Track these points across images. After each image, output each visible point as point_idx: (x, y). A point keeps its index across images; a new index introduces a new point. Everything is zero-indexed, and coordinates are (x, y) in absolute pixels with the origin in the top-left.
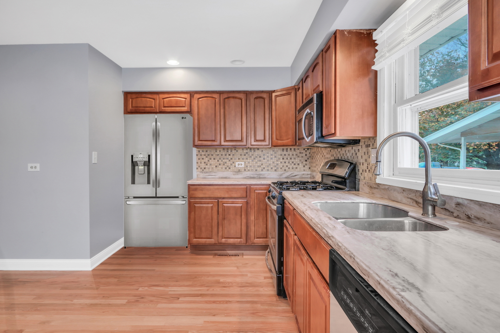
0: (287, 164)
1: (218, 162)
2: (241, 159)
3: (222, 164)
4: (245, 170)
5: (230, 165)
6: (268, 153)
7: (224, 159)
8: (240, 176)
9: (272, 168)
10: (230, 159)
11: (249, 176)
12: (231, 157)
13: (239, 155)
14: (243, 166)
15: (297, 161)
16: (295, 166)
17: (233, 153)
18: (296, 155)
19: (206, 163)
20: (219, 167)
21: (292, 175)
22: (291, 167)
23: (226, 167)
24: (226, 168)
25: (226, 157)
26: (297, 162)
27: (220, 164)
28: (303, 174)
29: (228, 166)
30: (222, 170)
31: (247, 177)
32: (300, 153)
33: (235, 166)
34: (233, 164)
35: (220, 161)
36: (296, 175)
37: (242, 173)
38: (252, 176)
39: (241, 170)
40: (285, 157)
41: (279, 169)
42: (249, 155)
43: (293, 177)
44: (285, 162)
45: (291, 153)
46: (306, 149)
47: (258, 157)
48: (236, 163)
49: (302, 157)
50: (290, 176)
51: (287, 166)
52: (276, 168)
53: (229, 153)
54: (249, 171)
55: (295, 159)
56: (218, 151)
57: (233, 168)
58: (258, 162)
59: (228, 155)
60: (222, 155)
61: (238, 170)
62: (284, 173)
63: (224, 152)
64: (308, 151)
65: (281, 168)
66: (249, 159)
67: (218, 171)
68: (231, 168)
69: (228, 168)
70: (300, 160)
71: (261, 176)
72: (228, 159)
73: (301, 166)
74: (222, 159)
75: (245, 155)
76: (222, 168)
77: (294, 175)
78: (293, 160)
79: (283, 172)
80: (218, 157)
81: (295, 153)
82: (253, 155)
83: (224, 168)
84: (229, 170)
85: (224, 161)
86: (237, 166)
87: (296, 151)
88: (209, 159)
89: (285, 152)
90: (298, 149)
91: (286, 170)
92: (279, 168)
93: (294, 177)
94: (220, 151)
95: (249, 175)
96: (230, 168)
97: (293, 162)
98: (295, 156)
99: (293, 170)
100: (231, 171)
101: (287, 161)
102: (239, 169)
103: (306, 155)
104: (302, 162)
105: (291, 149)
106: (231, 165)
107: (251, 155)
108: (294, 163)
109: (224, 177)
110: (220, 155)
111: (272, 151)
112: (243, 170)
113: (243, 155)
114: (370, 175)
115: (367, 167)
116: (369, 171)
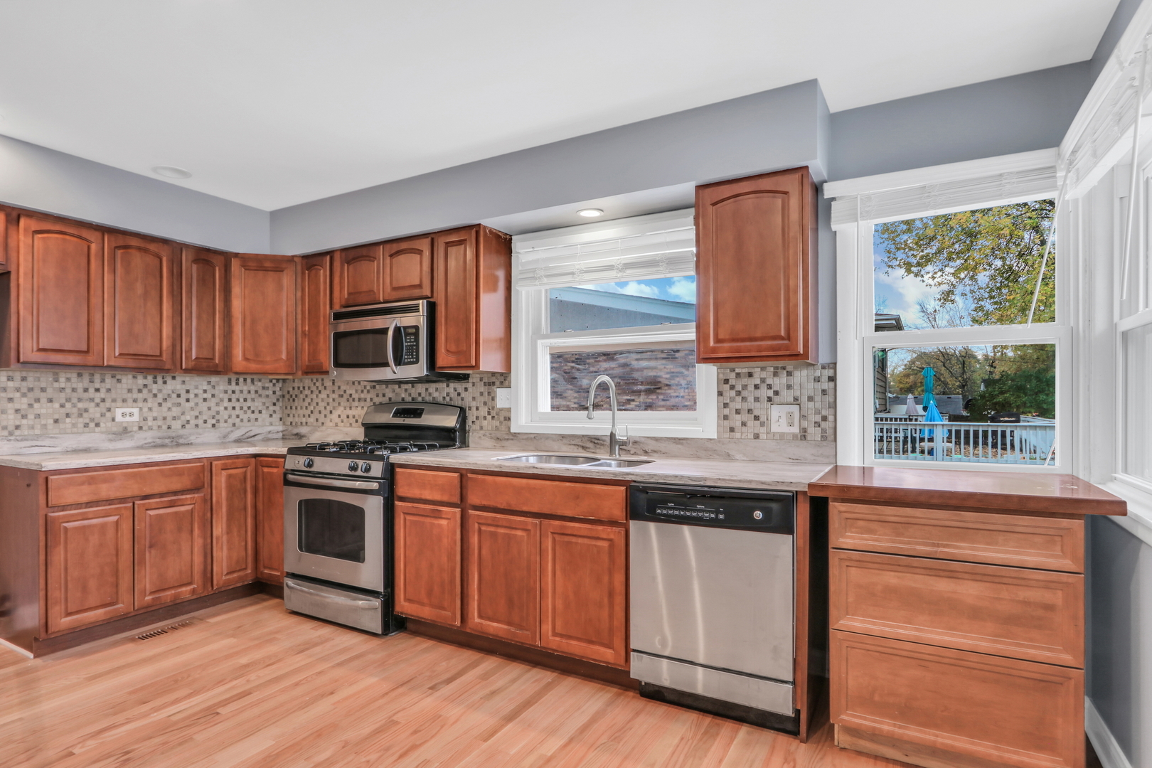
0: (238, 411)
1: (63, 411)
2: (130, 401)
3: (76, 415)
4: (140, 428)
5: (98, 415)
6: (197, 387)
7: (80, 400)
8: (127, 443)
9: (205, 422)
10: (97, 400)
11: (150, 443)
12: (102, 394)
13: (126, 391)
14: (136, 418)
15: (258, 404)
16: (253, 416)
17: (108, 386)
18: (256, 392)
19: (23, 412)
20: (65, 422)
21: (247, 435)
22: (245, 417)
23: (87, 421)
24: (86, 425)
25: (86, 395)
26: (257, 407)
27: (68, 415)
28: (269, 432)
29: (92, 420)
30: (75, 430)
31: (146, 444)
32: (264, 388)
33: (113, 420)
34: (108, 414)
35: (68, 405)
36: (256, 435)
37: (132, 436)
38: (159, 441)
39: (129, 429)
40: (234, 397)
41: (222, 424)
42: (150, 391)
43: (249, 440)
44: (234, 408)
45: (245, 389)
46: (274, 381)
47: (174, 396)
48: (115, 412)
49: (267, 396)
50: (245, 437)
51: (238, 416)
52: (214, 421)
53: (97, 386)
54: (150, 428)
55: (253, 400)
56: (62, 379)
57: (109, 424)
58: (174, 409)
59: (92, 390)
60: (74, 390)
61: (121, 430)
62: (232, 431)
63: (82, 382)
64: (277, 384)
65: (226, 422)
66: (150, 400)
67: (60, 434)
68: (102, 425)
69: (92, 425)
70: (264, 404)
71: (181, 441)
72: (92, 400)
73: (265, 414)
74: (75, 400)
75: (140, 391)
76: (74, 425)
77: (252, 434)
78: (249, 403)
79: (229, 429)
80: (63, 395)
81: (253, 388)
82: (160, 391)
83: (81, 426)
84: (97, 429)
85: (80, 405)
86: (119, 418)
87: (256, 383)
88: (32, 402)
89: (233, 387)
90: (260, 380)
91: (237, 425)
92: (222, 421)
93: (253, 439)
94: (68, 380)
95: (150, 441)
96: (97, 425)
97: (249, 408)
98: (253, 395)
99: (249, 424)
100: (102, 433)
101: (238, 405)
102: (125, 425)
103: (274, 392)
104: (268, 407)
105: (245, 380)
106: (103, 415)
107: (155, 391)
108: (252, 409)
109: (80, 448)
110: (68, 391)
111: (205, 383)
112: (136, 428)
113: (135, 391)
114: (496, 423)
115: (489, 414)
116: (493, 417)
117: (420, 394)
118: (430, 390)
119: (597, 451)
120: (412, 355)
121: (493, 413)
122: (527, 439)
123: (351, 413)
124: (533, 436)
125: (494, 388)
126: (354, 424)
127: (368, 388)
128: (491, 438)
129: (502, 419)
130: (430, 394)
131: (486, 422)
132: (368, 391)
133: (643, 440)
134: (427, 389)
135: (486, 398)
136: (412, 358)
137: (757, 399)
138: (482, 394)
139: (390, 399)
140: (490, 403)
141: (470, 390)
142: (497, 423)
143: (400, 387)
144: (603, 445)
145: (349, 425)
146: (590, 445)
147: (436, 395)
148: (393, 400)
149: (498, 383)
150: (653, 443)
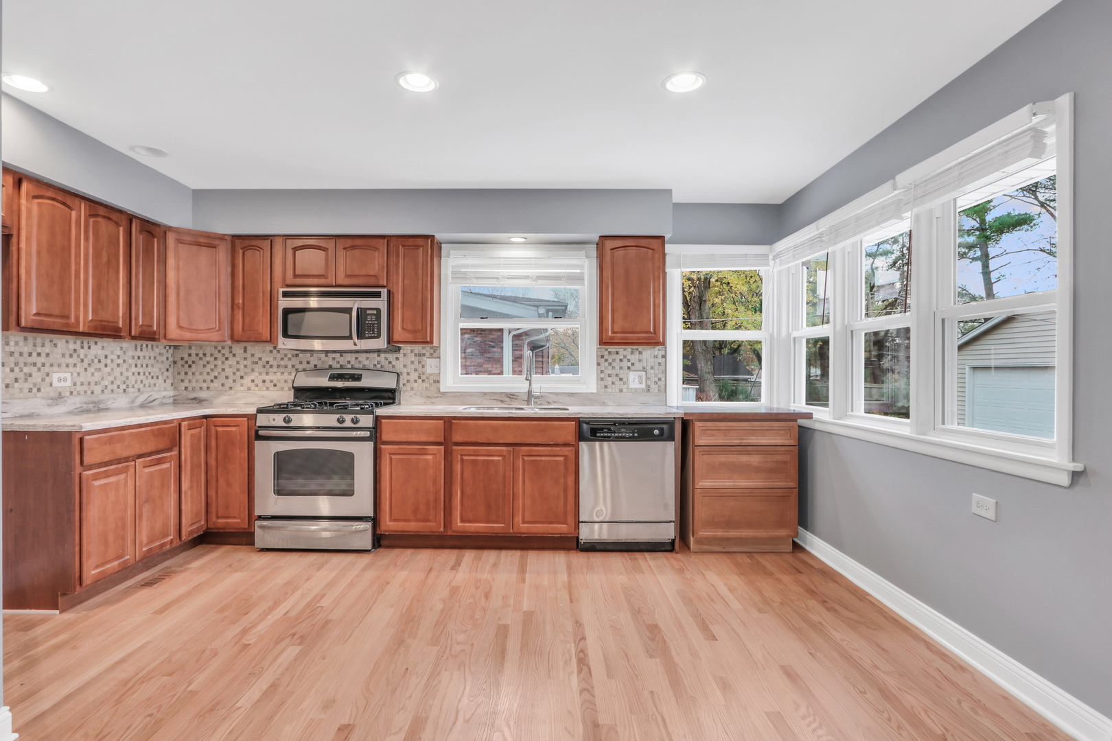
0: (142, 377)
1: (13, 375)
2: (64, 366)
3: (23, 379)
4: (71, 393)
5: (40, 380)
6: (112, 353)
7: (26, 364)
8: (61, 409)
9: (118, 387)
10: (39, 365)
11: (78, 408)
12: (43, 359)
13: (60, 356)
14: (69, 383)
15: (155, 370)
16: (152, 382)
17: (47, 351)
18: (155, 358)
20: (13, 387)
21: (149, 400)
22: (148, 382)
23: (31, 386)
24: (30, 390)
25: (30, 360)
26: (155, 373)
27: (16, 380)
28: (164, 397)
29: (35, 385)
30: (22, 395)
31: (75, 409)
32: (160, 354)
33: (51, 385)
34: (47, 379)
35: (17, 369)
36: (154, 400)
37: (65, 401)
38: (85, 406)
39: (63, 395)
40: (139, 362)
41: (131, 390)
42: (78, 356)
43: (150, 404)
44: (139, 373)
45: (147, 354)
46: (167, 348)
47: (96, 361)
48: (52, 377)
49: (163, 362)
50: (147, 402)
51: (142, 382)
52: (124, 387)
53: (39, 350)
54: (79, 394)
55: (152, 366)
56: (12, 343)
57: (48, 389)
58: (96, 374)
59: (35, 354)
60: (21, 354)
61: (57, 395)
62: (138, 396)
63: (26, 345)
64: (169, 351)
65: (133, 387)
66: (79, 365)
67: (10, 399)
68: (42, 390)
69: (35, 390)
70: (160, 369)
71: (102, 406)
72: (35, 364)
73: (161, 380)
74: (21, 365)
75: (71, 356)
76: (21, 390)
77: (152, 399)
78: (150, 369)
79: (136, 394)
80: (12, 359)
81: (152, 354)
82: (86, 356)
83: (26, 390)
84: (39, 394)
85: (26, 370)
86: (56, 384)
87: (154, 349)
89: (139, 353)
90: (157, 347)
91: (141, 390)
92: (130, 386)
93: (152, 404)
94: (17, 343)
95: (78, 405)
96: (39, 390)
97: (150, 373)
98: (152, 361)
99: (149, 389)
100: (43, 398)
101: (141, 370)
102: (60, 390)
103: (167, 359)
104: (163, 373)
105: (147, 346)
106: (43, 380)
107: (82, 357)
108: (152, 374)
109: (25, 414)
110: (17, 355)
111: (119, 349)
112: (68, 394)
113: (67, 356)
114: (426, 385)
115: (419, 378)
116: (423, 381)
117: (349, 362)
118: (360, 359)
119: (513, 403)
120: (373, 331)
121: (423, 377)
122: (454, 396)
123: (267, 378)
124: (459, 394)
125: (425, 358)
126: (272, 388)
127: (290, 356)
128: (422, 396)
129: (432, 382)
130: (360, 362)
131: (417, 384)
132: (290, 359)
133: (547, 394)
134: (356, 358)
135: (416, 365)
136: (373, 333)
137: (621, 368)
138: (412, 362)
139: (315, 366)
140: (420, 369)
141: (401, 359)
142: (428, 385)
143: (326, 356)
144: (516, 399)
145: (265, 389)
146: (508, 399)
147: (367, 363)
148: (318, 367)
149: (428, 355)
150: (554, 396)
